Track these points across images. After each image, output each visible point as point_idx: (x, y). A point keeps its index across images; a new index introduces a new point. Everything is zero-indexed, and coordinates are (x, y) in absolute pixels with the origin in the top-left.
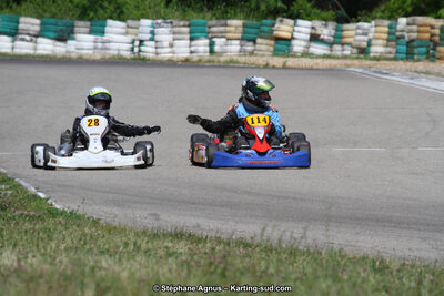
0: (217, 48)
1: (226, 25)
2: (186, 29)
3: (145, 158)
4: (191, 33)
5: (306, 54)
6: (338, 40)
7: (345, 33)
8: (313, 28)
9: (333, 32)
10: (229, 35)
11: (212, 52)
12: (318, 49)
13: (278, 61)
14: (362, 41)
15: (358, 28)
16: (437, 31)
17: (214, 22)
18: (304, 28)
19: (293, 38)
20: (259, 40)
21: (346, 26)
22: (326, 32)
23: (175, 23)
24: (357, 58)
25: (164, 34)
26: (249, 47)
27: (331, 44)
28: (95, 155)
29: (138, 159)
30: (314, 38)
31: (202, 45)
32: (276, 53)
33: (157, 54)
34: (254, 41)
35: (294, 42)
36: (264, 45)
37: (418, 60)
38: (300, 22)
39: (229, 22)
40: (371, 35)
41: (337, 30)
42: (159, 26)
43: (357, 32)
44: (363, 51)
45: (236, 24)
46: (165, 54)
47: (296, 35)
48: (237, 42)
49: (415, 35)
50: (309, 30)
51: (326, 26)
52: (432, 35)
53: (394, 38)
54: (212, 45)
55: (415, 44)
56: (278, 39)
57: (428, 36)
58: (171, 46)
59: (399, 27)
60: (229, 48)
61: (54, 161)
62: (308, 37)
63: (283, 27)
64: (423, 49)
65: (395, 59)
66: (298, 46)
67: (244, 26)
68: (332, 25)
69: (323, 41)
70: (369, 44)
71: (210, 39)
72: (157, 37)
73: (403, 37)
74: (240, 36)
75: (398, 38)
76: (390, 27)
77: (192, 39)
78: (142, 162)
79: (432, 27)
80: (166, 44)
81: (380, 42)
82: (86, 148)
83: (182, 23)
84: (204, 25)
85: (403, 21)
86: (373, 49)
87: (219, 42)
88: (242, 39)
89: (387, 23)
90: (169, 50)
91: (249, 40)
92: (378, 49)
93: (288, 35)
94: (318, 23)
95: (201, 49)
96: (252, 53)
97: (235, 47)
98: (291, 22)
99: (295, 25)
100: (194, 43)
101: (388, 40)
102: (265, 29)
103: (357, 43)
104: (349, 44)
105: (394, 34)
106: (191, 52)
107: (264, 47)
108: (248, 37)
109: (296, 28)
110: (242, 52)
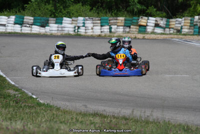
0: (113, 30)
1: (117, 20)
2: (99, 22)
3: (78, 72)
4: (101, 23)
5: (153, 33)
6: (168, 26)
7: (171, 23)
8: (156, 21)
9: (165, 22)
10: (118, 24)
11: (110, 32)
12: (158, 30)
13: (140, 36)
14: (178, 26)
15: (176, 21)
17: (112, 18)
18: (152, 21)
19: (147, 25)
20: (132, 26)
21: (171, 20)
22: (162, 22)
23: (94, 19)
24: (176, 34)
25: (89, 24)
26: (128, 30)
27: (164, 28)
28: (57, 71)
29: (75, 73)
30: (157, 25)
32: (140, 32)
33: (86, 33)
34: (130, 27)
35: (148, 27)
36: (134, 29)
38: (150, 18)
39: (118, 18)
40: (182, 24)
41: (167, 22)
42: (87, 20)
43: (176, 23)
44: (179, 31)
45: (121, 19)
46: (90, 33)
47: (148, 24)
48: (122, 27)
50: (154, 22)
51: (162, 20)
53: (193, 25)
54: (110, 28)
56: (140, 26)
58: (92, 29)
59: (195, 20)
60: (118, 30)
61: (40, 74)
62: (154, 25)
63: (143, 20)
65: (193, 35)
66: (149, 29)
67: (125, 20)
68: (165, 19)
69: (160, 27)
70: (182, 28)
71: (110, 26)
72: (86, 25)
73: (197, 25)
74: (123, 24)
75: (195, 25)
76: (191, 20)
77: (101, 26)
78: (77, 74)
80: (90, 28)
81: (186, 27)
82: (53, 68)
83: (97, 19)
84: (107, 20)
85: (197, 17)
86: (183, 30)
87: (114, 27)
88: (124, 26)
89: (190, 18)
90: (91, 31)
91: (127, 27)
92: (185, 30)
93: (145, 24)
94: (158, 19)
95: (106, 30)
96: (129, 32)
97: (121, 29)
98: (146, 18)
99: (148, 19)
100: (103, 28)
101: (190, 26)
102: (135, 21)
103: (176, 28)
104: (172, 28)
105: (193, 23)
106: (101, 32)
107: (134, 30)
108: (127, 25)
109: (149, 21)
110: (124, 32)
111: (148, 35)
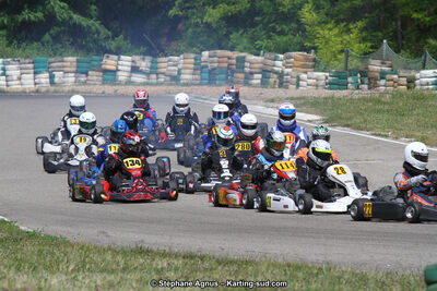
0: (56, 80)
1: (63, 61)
2: (31, 66)
4: (34, 68)
5: (129, 82)
6: (154, 70)
7: (160, 65)
8: (133, 61)
9: (149, 64)
10: (66, 69)
11: (52, 83)
12: (138, 78)
13: (109, 89)
14: (173, 70)
15: (170, 61)
16: (234, 61)
17: (53, 59)
18: (125, 62)
19: (118, 70)
20: (90, 73)
21: (160, 59)
22: (144, 64)
23: (22, 60)
24: (171, 84)
25: (13, 70)
26: (83, 78)
27: (148, 74)
30: (135, 69)
31: (44, 78)
32: (104, 82)
33: (8, 86)
34: (87, 74)
35: (119, 73)
36: (94, 76)
37: (220, 85)
38: (122, 57)
39: (65, 59)
40: (180, 66)
41: (152, 62)
42: (9, 63)
43: (168, 64)
44: (175, 79)
45: (71, 60)
46: (15, 86)
47: (120, 68)
48: (73, 75)
49: (216, 65)
50: (129, 64)
51: (144, 59)
52: (230, 64)
53: (199, 67)
54: (52, 77)
55: (216, 72)
56: (106, 71)
57: (226, 65)
58: (20, 79)
59: (203, 59)
60: (66, 79)
62: (129, 69)
63: (109, 62)
64: (223, 76)
65: (201, 84)
66: (122, 76)
67: (78, 61)
68: (148, 58)
69: (141, 72)
70: (179, 73)
71: (50, 72)
72: (7, 73)
73: (207, 67)
74: (74, 69)
75: (202, 67)
76: (195, 59)
77: (35, 73)
79: (229, 58)
80: (15, 77)
81: (188, 71)
83: (27, 61)
84: (45, 62)
85: (206, 54)
86: (183, 76)
87: (58, 75)
88: (76, 72)
89: (193, 56)
90: (18, 82)
91: (82, 73)
92: (186, 77)
93: (114, 68)
94: (137, 58)
95: (43, 81)
96: (85, 83)
97: (71, 78)
98: (116, 57)
99: (119, 59)
100: (37, 76)
101: (194, 69)
102: (95, 63)
103: (168, 73)
104: (163, 73)
105: (199, 64)
106: (35, 84)
107: (95, 78)
108: (81, 71)
109: (120, 62)
110: (77, 82)
111: (120, 87)
